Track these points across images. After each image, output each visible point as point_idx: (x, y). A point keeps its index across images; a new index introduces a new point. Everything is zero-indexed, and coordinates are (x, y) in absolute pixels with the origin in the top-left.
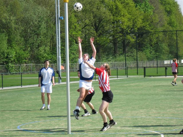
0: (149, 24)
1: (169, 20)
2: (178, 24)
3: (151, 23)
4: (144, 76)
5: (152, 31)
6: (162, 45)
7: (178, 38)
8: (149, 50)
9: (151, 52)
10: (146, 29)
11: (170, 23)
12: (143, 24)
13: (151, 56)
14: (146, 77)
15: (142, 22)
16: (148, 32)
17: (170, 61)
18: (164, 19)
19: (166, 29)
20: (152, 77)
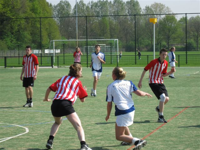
0: (10, 10)
1: (31, 6)
2: (41, 10)
3: (12, 8)
4: (4, 67)
5: (13, 18)
6: (24, 33)
7: (42, 26)
8: (10, 38)
9: (12, 41)
10: (7, 15)
11: (33, 10)
12: (4, 10)
13: (12, 45)
14: (7, 68)
15: (2, 8)
16: (9, 19)
17: (33, 51)
18: (27, 5)
19: (28, 16)
20: (14, 68)
